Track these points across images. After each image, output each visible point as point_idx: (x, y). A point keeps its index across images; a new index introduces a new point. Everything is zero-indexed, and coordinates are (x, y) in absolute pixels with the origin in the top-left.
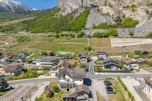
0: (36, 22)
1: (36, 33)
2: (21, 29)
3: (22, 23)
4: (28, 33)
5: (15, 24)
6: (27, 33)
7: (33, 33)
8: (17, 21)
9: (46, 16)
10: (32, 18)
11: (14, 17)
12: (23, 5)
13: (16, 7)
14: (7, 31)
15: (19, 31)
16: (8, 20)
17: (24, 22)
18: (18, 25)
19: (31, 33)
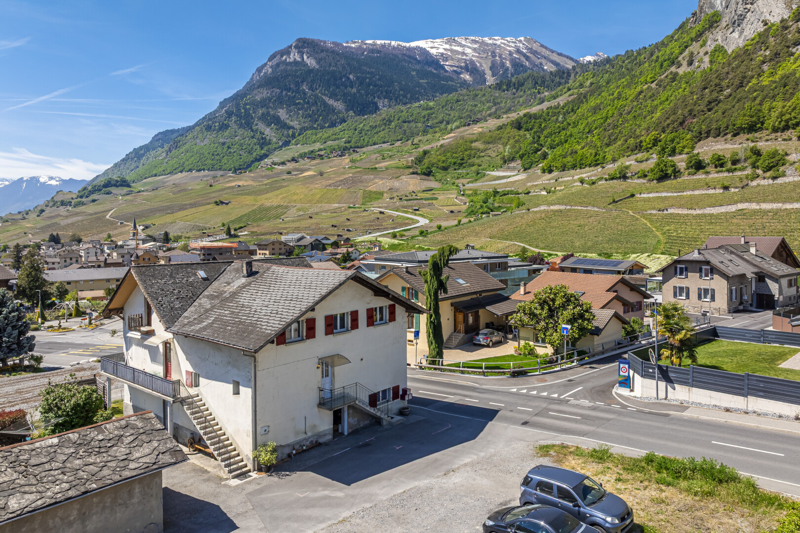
0: (572, 118)
1: (564, 168)
2: (503, 158)
3: (509, 127)
4: (530, 172)
5: (481, 137)
6: (522, 176)
7: (550, 171)
8: (495, 121)
9: (633, 77)
10: (562, 100)
11: (489, 108)
12: (535, 47)
13: (503, 65)
14: (445, 169)
15: (495, 168)
16: (455, 125)
17: (518, 125)
18: (491, 140)
19: (544, 171)
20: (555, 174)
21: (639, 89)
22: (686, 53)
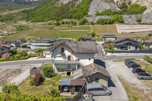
0: (36, 12)
1: (36, 22)
2: (21, 19)
3: (21, 12)
4: (28, 22)
5: (15, 14)
6: (26, 23)
7: (33, 22)
8: (17, 10)
9: (47, 6)
10: (32, 8)
11: (14, 7)
14: (7, 20)
15: (19, 21)
16: (7, 10)
17: (24, 12)
18: (18, 14)
19: (31, 22)
20: (34, 23)
21: (48, 8)
22: (56, 3)
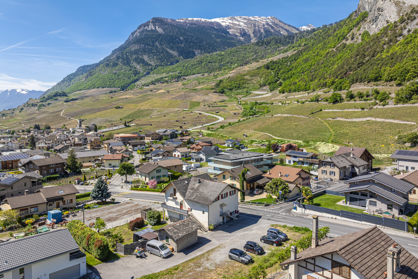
0: (294, 64)
1: (290, 91)
2: (260, 84)
3: (263, 68)
4: (274, 92)
5: (248, 73)
6: (270, 94)
7: (283, 93)
8: (256, 63)
9: (325, 44)
10: (289, 54)
11: (253, 55)
12: (276, 22)
13: (259, 31)
14: (231, 90)
15: (256, 89)
16: (236, 65)
17: (267, 67)
18: (254, 74)
19: (280, 92)
20: (286, 94)
21: (327, 51)
22: (351, 33)
